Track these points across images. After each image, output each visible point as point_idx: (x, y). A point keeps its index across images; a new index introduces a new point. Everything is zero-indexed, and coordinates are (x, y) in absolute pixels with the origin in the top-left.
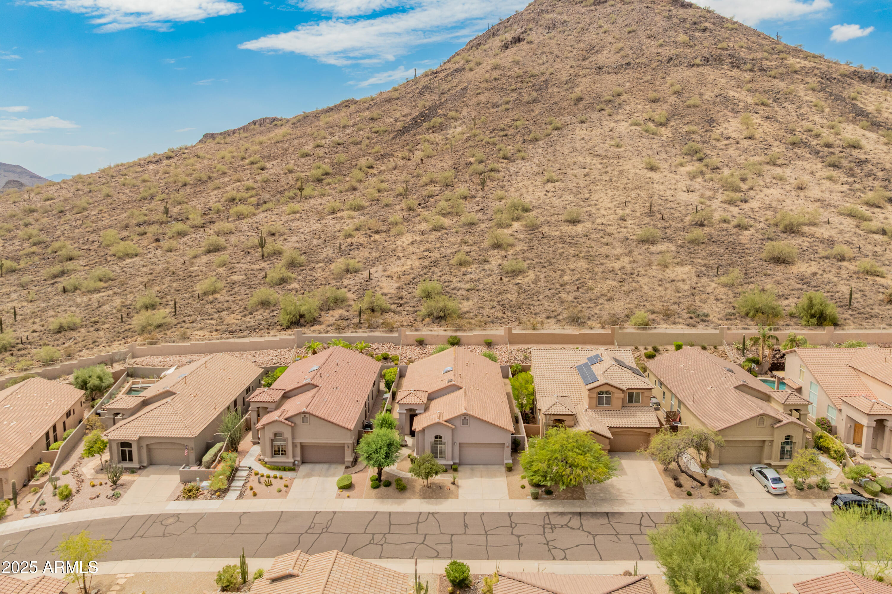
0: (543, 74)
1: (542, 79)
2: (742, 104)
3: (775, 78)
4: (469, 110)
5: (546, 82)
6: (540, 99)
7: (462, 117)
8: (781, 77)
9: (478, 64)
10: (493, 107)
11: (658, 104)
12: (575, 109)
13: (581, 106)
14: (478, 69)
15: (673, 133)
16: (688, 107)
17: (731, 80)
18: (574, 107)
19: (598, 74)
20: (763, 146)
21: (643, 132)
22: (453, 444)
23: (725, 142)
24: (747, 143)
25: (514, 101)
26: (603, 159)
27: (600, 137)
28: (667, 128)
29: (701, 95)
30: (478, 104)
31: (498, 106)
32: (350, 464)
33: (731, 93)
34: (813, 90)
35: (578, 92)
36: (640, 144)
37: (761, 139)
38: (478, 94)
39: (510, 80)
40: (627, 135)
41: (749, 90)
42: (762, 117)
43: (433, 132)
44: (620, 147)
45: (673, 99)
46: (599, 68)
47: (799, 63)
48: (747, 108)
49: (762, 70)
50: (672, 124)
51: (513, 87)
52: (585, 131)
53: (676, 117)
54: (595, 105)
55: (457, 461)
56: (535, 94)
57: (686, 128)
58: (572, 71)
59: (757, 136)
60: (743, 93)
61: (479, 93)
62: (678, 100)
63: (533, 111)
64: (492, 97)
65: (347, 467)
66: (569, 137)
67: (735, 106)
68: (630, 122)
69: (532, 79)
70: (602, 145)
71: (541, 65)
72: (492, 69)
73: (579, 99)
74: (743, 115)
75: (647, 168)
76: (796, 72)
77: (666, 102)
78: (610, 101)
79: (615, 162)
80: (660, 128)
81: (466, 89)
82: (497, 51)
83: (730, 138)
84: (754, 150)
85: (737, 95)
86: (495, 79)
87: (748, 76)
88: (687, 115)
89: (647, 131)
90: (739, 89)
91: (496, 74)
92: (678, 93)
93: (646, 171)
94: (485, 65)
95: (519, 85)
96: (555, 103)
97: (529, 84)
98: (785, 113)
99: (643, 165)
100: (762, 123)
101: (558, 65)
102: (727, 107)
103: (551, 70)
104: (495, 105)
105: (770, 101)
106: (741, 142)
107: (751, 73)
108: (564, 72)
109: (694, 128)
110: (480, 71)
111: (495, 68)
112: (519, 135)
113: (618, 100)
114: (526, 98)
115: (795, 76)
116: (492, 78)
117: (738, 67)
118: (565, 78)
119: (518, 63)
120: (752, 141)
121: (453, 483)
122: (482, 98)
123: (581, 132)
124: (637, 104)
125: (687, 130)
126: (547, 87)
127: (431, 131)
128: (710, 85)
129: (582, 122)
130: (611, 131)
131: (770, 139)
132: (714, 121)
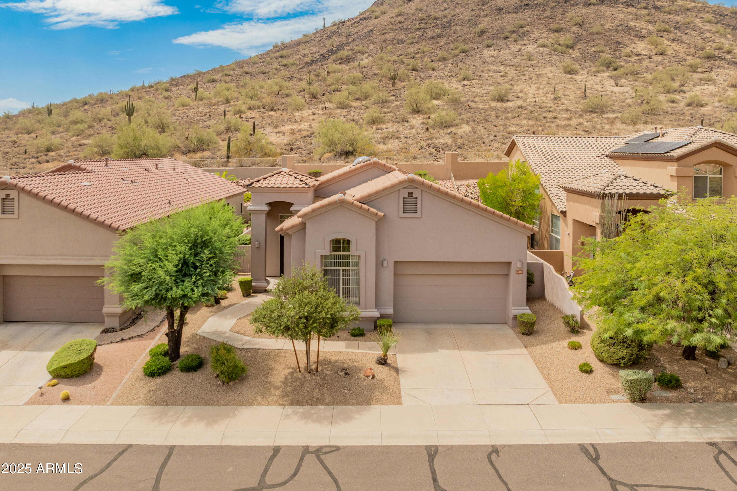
0: (445, 17)
1: (445, 20)
2: (644, 32)
3: (670, 14)
4: (375, 46)
5: (449, 22)
6: (444, 34)
7: (368, 51)
8: (676, 13)
9: (383, 13)
10: (398, 43)
11: (561, 33)
12: (480, 39)
13: (485, 37)
14: (382, 17)
15: (580, 54)
16: (592, 34)
17: (629, 15)
18: (478, 38)
19: (499, 13)
20: (677, 60)
21: (553, 52)
22: (380, 264)
23: (636, 58)
24: (660, 58)
25: (419, 37)
26: (516, 67)
27: (510, 55)
28: (574, 50)
29: (602, 25)
30: (384, 41)
31: (403, 43)
32: (116, 323)
33: (632, 24)
34: (709, 22)
35: (481, 26)
36: (551, 59)
37: (673, 55)
38: (383, 34)
39: (414, 22)
40: (536, 53)
41: (649, 21)
42: (668, 40)
43: (340, 63)
44: (533, 60)
45: (575, 29)
46: (499, 9)
47: (689, 4)
48: (650, 33)
49: (656, 8)
50: (579, 47)
51: (418, 26)
52: (493, 52)
53: (581, 42)
54: (499, 35)
55: (390, 311)
56: (439, 31)
57: (593, 49)
58: (473, 13)
59: (669, 53)
60: (643, 23)
61: (385, 33)
62: (580, 30)
63: (438, 43)
64: (398, 36)
65: (106, 331)
66: (478, 56)
67: (639, 32)
68: (536, 45)
69: (435, 21)
70: (512, 59)
71: (443, 11)
72: (397, 16)
73: (483, 32)
74: (648, 38)
75: (565, 73)
76: (688, 10)
77: (569, 32)
78: (514, 31)
79: (530, 69)
80: (568, 49)
81: (372, 31)
82: (400, 3)
83: (641, 54)
84: (669, 62)
85: (638, 25)
86: (400, 22)
87: (645, 12)
88: (593, 40)
89: (555, 51)
90: (638, 21)
91: (400, 19)
92: (580, 25)
93: (565, 75)
94: (389, 13)
95: (423, 25)
96: (460, 36)
97: (433, 25)
98: (689, 37)
99: (561, 71)
100: (669, 44)
101: (459, 10)
102: (630, 34)
103: (452, 13)
104: (401, 42)
105: (672, 29)
106: (653, 57)
107: (646, 10)
108: (465, 14)
109: (603, 49)
110: (385, 19)
111: (400, 15)
112: (426, 57)
113: (521, 31)
114: (430, 34)
115: (689, 13)
116: (397, 22)
117: (633, 6)
118: (467, 18)
119: (421, 10)
120: (665, 57)
121: (383, 362)
122: (388, 36)
123: (489, 52)
124: (540, 33)
125: (595, 50)
126: (450, 26)
127: (338, 62)
128: (610, 19)
129: (488, 46)
130: (520, 51)
131: (682, 55)
132: (620, 43)
